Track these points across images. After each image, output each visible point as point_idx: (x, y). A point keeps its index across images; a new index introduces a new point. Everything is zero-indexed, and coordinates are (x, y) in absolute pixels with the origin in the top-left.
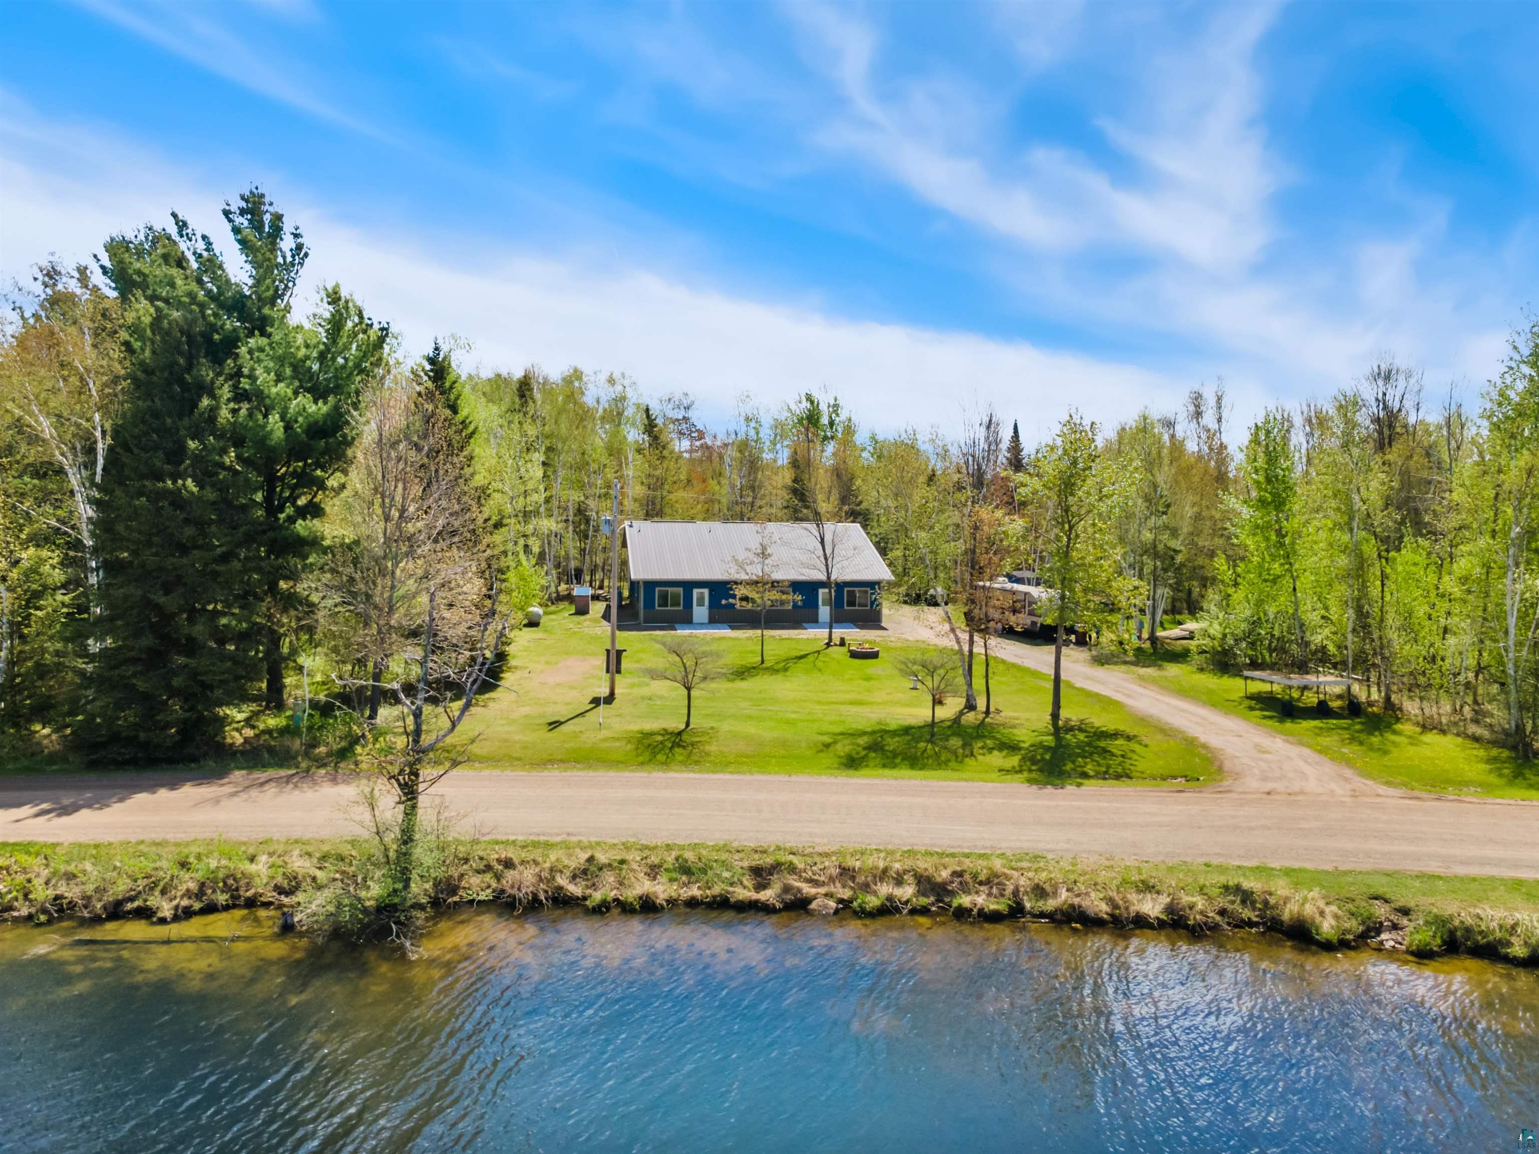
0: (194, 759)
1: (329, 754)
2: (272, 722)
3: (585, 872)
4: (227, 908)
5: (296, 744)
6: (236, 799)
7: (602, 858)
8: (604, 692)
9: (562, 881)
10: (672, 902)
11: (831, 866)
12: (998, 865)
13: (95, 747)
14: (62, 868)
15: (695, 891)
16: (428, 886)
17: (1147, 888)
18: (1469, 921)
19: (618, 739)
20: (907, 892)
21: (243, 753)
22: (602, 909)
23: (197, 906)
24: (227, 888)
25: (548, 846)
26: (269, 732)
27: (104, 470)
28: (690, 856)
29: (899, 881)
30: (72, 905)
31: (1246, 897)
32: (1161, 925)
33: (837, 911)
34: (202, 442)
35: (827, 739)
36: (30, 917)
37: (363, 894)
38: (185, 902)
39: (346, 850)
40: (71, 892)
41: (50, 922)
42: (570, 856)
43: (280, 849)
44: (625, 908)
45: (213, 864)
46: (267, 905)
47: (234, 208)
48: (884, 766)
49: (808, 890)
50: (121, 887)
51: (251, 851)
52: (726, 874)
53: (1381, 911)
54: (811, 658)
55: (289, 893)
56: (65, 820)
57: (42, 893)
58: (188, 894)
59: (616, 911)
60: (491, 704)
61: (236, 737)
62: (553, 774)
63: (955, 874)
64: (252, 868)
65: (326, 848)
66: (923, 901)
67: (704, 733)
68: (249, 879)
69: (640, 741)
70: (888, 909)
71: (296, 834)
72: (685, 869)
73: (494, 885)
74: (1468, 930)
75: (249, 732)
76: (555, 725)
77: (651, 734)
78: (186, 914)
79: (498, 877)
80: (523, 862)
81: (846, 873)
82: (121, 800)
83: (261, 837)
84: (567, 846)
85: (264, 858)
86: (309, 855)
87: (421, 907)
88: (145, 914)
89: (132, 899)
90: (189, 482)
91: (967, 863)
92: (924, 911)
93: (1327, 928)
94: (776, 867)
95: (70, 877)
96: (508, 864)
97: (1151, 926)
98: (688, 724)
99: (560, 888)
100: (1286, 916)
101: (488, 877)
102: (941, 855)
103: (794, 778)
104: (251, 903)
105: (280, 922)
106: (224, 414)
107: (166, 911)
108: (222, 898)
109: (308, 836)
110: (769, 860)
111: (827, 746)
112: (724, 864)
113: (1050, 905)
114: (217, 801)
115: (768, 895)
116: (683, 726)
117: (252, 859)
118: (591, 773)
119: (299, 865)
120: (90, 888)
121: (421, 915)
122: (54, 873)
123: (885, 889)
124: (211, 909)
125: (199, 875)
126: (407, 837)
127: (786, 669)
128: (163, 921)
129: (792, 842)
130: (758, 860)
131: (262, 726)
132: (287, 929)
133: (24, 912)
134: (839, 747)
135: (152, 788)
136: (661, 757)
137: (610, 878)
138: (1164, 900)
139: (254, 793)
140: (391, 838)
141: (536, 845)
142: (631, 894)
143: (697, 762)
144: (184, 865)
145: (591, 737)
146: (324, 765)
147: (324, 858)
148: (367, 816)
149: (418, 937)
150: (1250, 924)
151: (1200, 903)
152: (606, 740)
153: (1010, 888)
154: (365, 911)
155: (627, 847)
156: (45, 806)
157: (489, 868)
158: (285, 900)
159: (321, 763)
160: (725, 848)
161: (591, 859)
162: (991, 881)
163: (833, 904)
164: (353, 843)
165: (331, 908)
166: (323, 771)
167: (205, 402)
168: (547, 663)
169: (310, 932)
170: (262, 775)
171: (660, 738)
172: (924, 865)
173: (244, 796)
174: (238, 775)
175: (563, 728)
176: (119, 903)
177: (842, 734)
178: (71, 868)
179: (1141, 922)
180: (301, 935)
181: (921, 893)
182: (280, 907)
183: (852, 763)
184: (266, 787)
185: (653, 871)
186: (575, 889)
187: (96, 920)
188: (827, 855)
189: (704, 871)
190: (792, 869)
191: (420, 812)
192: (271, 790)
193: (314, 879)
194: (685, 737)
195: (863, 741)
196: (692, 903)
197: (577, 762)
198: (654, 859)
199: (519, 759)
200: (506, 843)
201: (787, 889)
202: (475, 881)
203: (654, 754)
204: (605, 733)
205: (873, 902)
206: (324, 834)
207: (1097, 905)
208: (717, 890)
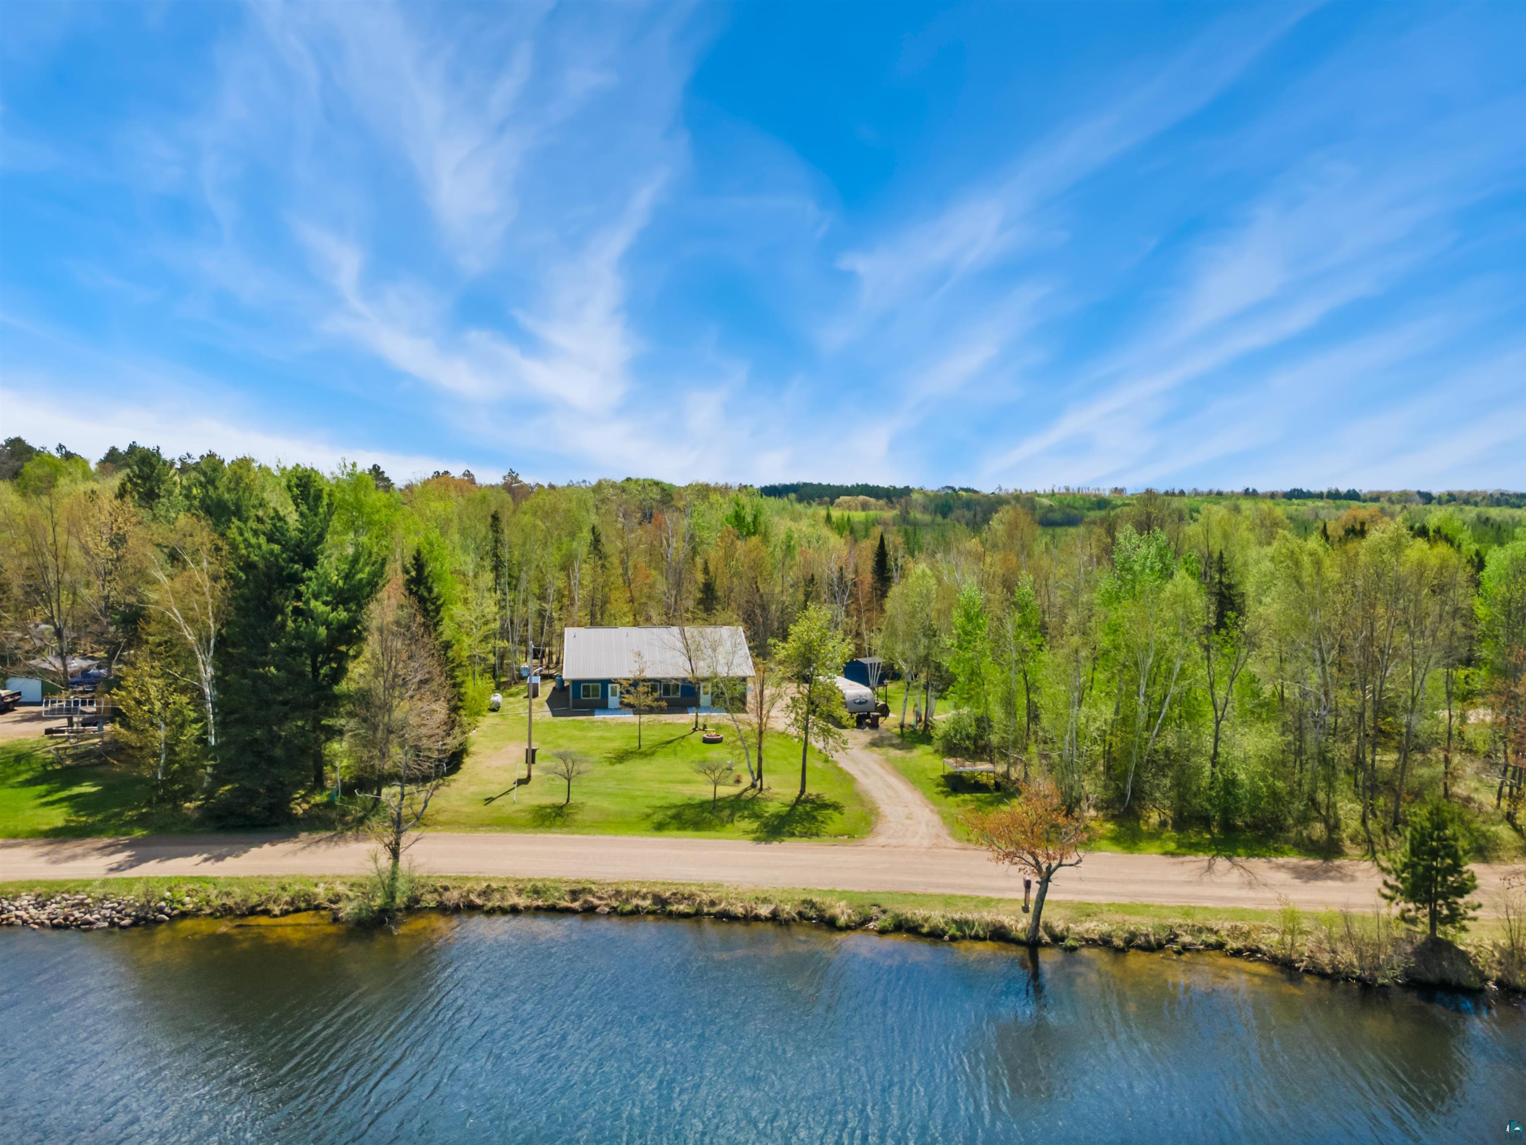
0: (276, 825)
1: (353, 821)
2: (318, 799)
3: (485, 892)
4: (305, 910)
5: (334, 815)
6: (305, 852)
7: (494, 885)
8: (524, 774)
9: (472, 897)
10: (527, 908)
11: (610, 890)
12: (694, 889)
13: (219, 818)
14: (225, 890)
15: (540, 903)
16: (405, 899)
17: (765, 901)
18: (909, 916)
19: (524, 811)
20: (647, 903)
21: (303, 819)
22: (491, 912)
23: (291, 909)
24: (305, 901)
25: (468, 879)
26: (317, 805)
27: (215, 645)
28: (540, 884)
29: (644, 897)
30: (230, 908)
31: (812, 905)
32: (767, 919)
33: (609, 913)
34: (278, 643)
35: (649, 811)
36: (211, 914)
37: (372, 903)
38: (285, 907)
39: (363, 881)
40: (230, 902)
41: (221, 916)
42: (478, 884)
43: (330, 880)
44: (503, 911)
45: (297, 888)
46: (325, 909)
47: (293, 483)
48: (678, 829)
49: (596, 902)
50: (254, 899)
51: (315, 881)
52: (556, 894)
53: (875, 911)
54: (675, 743)
55: (335, 902)
56: (220, 864)
57: (217, 903)
58: (286, 903)
59: (499, 912)
60: (453, 784)
61: (299, 809)
62: (481, 835)
63: (674, 894)
64: (317, 890)
65: (353, 880)
66: (655, 907)
67: (577, 807)
68: (316, 895)
69: (537, 812)
70: (635, 912)
71: (338, 872)
72: (536, 892)
73: (438, 898)
74: (907, 920)
75: (306, 806)
76: (490, 800)
77: (546, 807)
78: (284, 913)
79: (440, 895)
80: (454, 888)
81: (618, 893)
82: (246, 852)
83: (319, 874)
84: (477, 879)
85: (322, 885)
86: (345, 883)
87: (399, 910)
88: (267, 912)
89: (259, 905)
90: (272, 669)
91: (681, 888)
92: (653, 913)
93: (842, 921)
94: (584, 890)
95: (228, 894)
96: (446, 889)
97: (761, 920)
98: (568, 800)
99: (471, 901)
100: (827, 916)
101: (435, 895)
102: (670, 884)
103: (618, 838)
104: (318, 908)
105: (332, 917)
106: (290, 624)
107: (277, 911)
108: (303, 905)
109: (343, 873)
110: (580, 887)
111: (648, 816)
112: (557, 889)
113: (714, 910)
114: (294, 853)
115: (576, 905)
116: (564, 802)
117: (316, 885)
118: (503, 834)
119: (341, 889)
120: (239, 900)
121: (400, 914)
122: (220, 892)
123: (635, 901)
124: (298, 910)
125: (292, 893)
126: (394, 877)
127: (653, 754)
128: (275, 916)
129: (594, 878)
130: (575, 887)
131: (313, 802)
132: (336, 920)
133: (208, 911)
134: (655, 816)
135: (260, 844)
136: (547, 823)
137: (497, 896)
138: (772, 907)
139: (313, 848)
140: (386, 876)
141: (461, 878)
142: (506, 904)
143: (568, 826)
144: (284, 889)
145: (509, 810)
146: (350, 829)
147: (352, 885)
148: (373, 866)
149: (398, 924)
150: (811, 919)
151: (788, 908)
152: (517, 811)
153: (698, 900)
154: (373, 912)
155: (508, 880)
156: (205, 856)
157: (436, 890)
158: (334, 906)
159: (348, 827)
160: (560, 881)
161: (488, 886)
162: (691, 897)
163: (607, 909)
164: (367, 877)
165: (356, 911)
166: (350, 833)
167: (279, 618)
168: (496, 748)
169: (347, 921)
170: (316, 836)
171: (549, 810)
172: (657, 889)
173: (308, 849)
174: (304, 835)
175: (494, 803)
176: (254, 907)
177: (660, 807)
178: (228, 889)
179: (757, 918)
180: (343, 923)
181: (655, 903)
182: (331, 909)
183: (660, 827)
184: (321, 844)
185: (520, 892)
186: (479, 901)
187: (243, 915)
188: (609, 884)
189: (545, 892)
190: (590, 892)
191: (400, 863)
192: (323, 846)
193: (347, 896)
194: (565, 810)
195: (670, 813)
196: (538, 909)
197: (497, 825)
198: (521, 886)
199: (464, 824)
200: (446, 877)
201: (586, 902)
202: (428, 897)
203: (544, 821)
204: (517, 807)
205: (628, 908)
206: (352, 872)
207: (739, 910)
208: (550, 902)
